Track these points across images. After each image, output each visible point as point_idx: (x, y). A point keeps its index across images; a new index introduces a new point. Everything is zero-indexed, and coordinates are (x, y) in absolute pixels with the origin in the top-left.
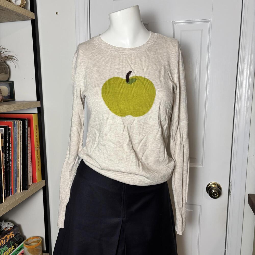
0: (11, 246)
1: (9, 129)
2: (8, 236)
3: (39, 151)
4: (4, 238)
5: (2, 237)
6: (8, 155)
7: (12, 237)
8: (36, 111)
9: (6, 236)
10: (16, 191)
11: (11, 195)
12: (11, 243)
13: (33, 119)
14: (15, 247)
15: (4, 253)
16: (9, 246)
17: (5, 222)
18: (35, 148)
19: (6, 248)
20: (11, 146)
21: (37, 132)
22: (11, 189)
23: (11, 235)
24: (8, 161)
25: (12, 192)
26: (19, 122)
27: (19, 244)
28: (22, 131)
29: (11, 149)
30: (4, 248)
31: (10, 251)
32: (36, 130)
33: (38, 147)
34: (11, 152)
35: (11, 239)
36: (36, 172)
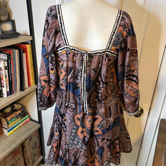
0: (19, 118)
1: (10, 55)
2: (17, 113)
3: (33, 68)
4: (15, 113)
5: (14, 113)
6: (10, 71)
7: (19, 113)
8: (30, 43)
9: (16, 112)
10: (16, 91)
11: (13, 94)
12: (19, 116)
14: (21, 119)
15: (14, 121)
16: (18, 118)
17: (17, 104)
18: (30, 66)
19: (15, 119)
20: (12, 66)
21: (30, 56)
22: (13, 91)
23: (19, 112)
24: (10, 75)
25: (13, 92)
26: (17, 51)
27: (24, 117)
28: (18, 57)
29: (12, 68)
30: (14, 119)
31: (18, 120)
32: (30, 55)
33: (32, 65)
34: (12, 69)
35: (19, 114)
36: (31, 81)
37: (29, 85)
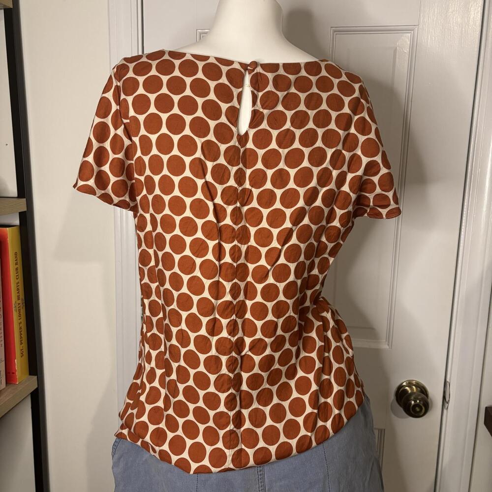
3: (23, 312)
8: (17, 222)
13: (8, 239)
18: (13, 306)
21: (17, 269)
32: (16, 264)
33: (20, 301)
36: (16, 361)
37: (10, 377)
